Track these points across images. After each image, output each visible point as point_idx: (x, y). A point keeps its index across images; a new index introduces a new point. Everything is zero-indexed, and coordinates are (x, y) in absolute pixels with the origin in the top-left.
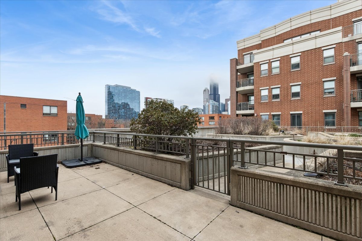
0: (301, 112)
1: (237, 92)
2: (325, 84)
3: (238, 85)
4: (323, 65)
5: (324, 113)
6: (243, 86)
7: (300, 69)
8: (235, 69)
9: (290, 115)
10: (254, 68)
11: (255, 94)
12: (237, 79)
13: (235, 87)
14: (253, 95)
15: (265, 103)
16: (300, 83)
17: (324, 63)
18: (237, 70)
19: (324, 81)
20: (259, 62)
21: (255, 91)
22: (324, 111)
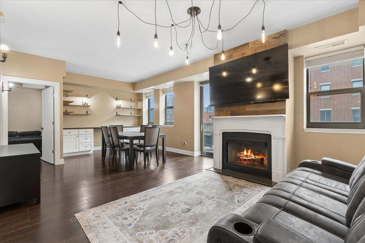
0: (331, 109)
2: (354, 83)
4: (352, 67)
5: (353, 110)
7: (329, 71)
9: (319, 112)
16: (330, 83)
17: (353, 66)
19: (353, 82)
22: (353, 108)
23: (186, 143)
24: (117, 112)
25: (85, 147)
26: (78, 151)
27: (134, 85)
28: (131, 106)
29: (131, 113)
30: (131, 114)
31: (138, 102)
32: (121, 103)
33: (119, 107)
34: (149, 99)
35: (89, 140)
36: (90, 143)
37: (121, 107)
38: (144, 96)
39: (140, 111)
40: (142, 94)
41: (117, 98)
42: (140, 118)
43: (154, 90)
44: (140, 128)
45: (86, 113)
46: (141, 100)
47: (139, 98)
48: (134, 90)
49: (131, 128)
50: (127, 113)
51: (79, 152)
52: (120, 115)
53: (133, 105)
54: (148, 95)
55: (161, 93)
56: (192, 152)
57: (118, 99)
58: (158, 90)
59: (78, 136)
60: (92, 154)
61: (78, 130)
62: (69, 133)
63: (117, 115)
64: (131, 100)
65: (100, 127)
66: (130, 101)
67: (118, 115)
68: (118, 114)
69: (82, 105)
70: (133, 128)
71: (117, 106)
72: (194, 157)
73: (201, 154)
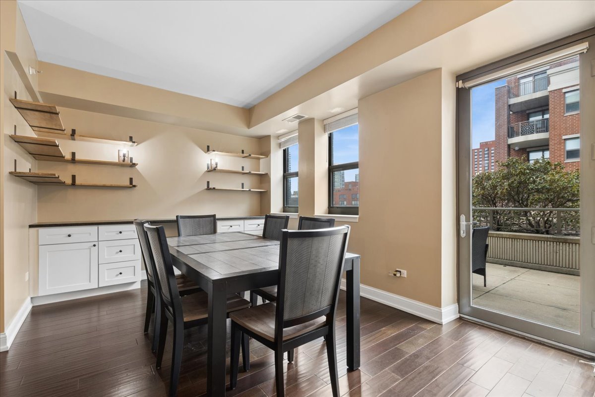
1: (509, 146)
3: (511, 133)
6: (522, 135)
8: (506, 105)
10: (550, 99)
11: (550, 147)
12: (509, 122)
13: (506, 136)
14: (548, 149)
15: (574, 164)
18: (510, 106)
20: (563, 89)
21: (551, 143)
23: (405, 273)
24: (208, 182)
25: (117, 275)
26: (97, 287)
27: (249, 113)
28: (243, 168)
29: (243, 184)
30: (243, 188)
31: (259, 159)
32: (218, 159)
33: (212, 170)
34: (284, 151)
35: (127, 254)
36: (132, 264)
37: (219, 168)
38: (273, 143)
39: (264, 178)
40: (268, 138)
41: (208, 147)
42: (264, 197)
43: (300, 123)
44: (263, 221)
45: (127, 183)
46: (267, 154)
47: (262, 145)
48: (249, 125)
49: (242, 222)
50: (234, 184)
51: (99, 288)
52: (214, 188)
53: (248, 165)
54: (283, 140)
55: (318, 127)
56: (435, 309)
57: (210, 150)
58: (311, 121)
59: (94, 246)
60: (139, 293)
61: (95, 228)
62: (69, 236)
63: (208, 189)
64: (243, 152)
65: (175, 218)
66: (241, 154)
67: (211, 189)
68: (210, 187)
69: (116, 160)
70: (247, 222)
71: (208, 168)
72: (442, 325)
73: (459, 312)
